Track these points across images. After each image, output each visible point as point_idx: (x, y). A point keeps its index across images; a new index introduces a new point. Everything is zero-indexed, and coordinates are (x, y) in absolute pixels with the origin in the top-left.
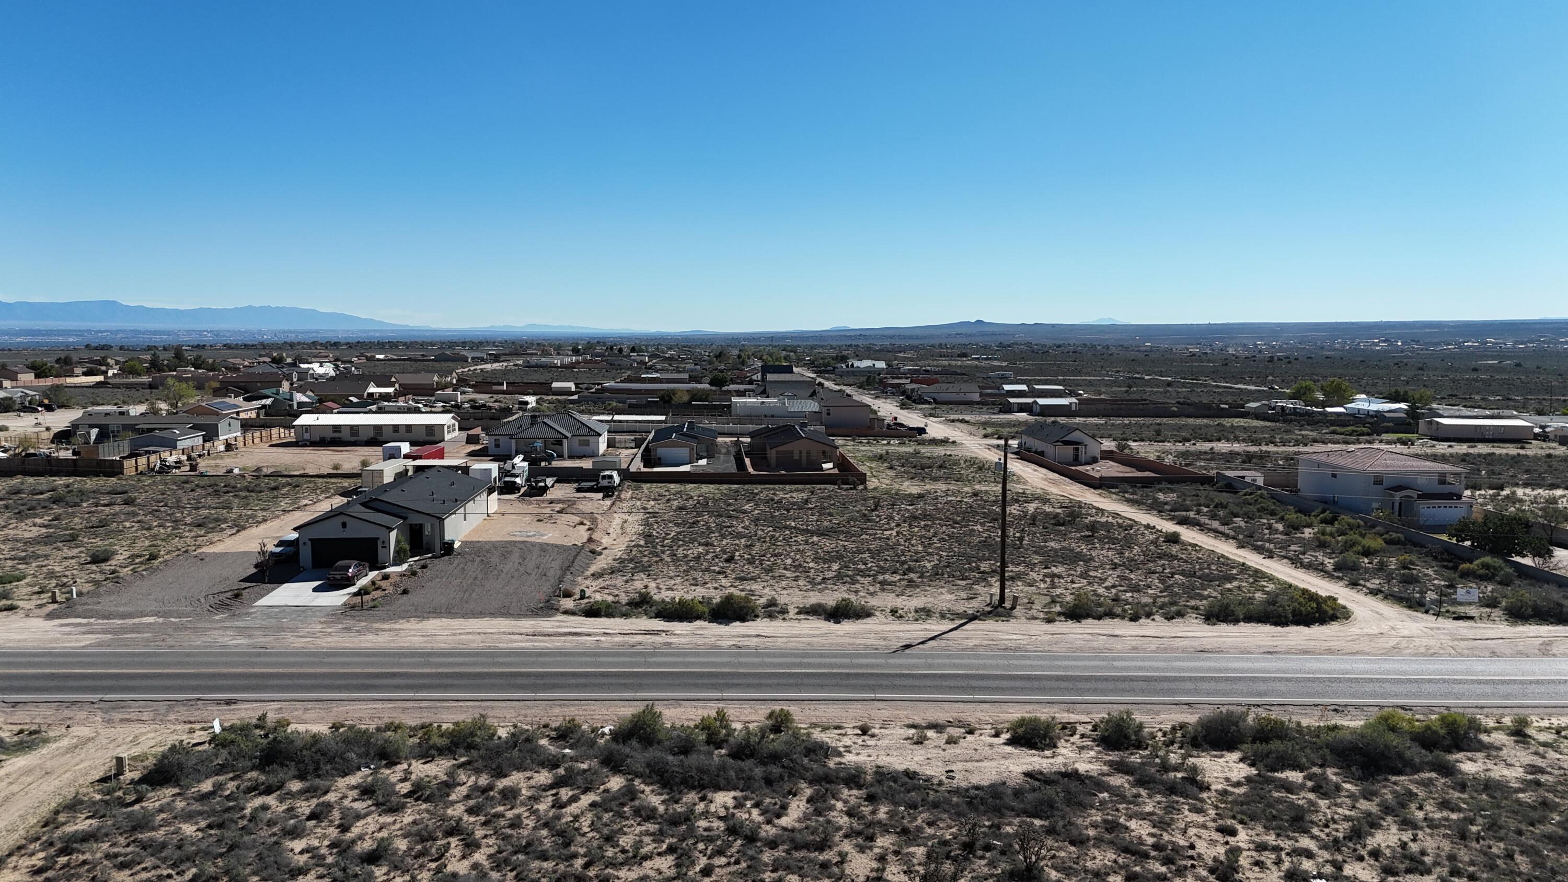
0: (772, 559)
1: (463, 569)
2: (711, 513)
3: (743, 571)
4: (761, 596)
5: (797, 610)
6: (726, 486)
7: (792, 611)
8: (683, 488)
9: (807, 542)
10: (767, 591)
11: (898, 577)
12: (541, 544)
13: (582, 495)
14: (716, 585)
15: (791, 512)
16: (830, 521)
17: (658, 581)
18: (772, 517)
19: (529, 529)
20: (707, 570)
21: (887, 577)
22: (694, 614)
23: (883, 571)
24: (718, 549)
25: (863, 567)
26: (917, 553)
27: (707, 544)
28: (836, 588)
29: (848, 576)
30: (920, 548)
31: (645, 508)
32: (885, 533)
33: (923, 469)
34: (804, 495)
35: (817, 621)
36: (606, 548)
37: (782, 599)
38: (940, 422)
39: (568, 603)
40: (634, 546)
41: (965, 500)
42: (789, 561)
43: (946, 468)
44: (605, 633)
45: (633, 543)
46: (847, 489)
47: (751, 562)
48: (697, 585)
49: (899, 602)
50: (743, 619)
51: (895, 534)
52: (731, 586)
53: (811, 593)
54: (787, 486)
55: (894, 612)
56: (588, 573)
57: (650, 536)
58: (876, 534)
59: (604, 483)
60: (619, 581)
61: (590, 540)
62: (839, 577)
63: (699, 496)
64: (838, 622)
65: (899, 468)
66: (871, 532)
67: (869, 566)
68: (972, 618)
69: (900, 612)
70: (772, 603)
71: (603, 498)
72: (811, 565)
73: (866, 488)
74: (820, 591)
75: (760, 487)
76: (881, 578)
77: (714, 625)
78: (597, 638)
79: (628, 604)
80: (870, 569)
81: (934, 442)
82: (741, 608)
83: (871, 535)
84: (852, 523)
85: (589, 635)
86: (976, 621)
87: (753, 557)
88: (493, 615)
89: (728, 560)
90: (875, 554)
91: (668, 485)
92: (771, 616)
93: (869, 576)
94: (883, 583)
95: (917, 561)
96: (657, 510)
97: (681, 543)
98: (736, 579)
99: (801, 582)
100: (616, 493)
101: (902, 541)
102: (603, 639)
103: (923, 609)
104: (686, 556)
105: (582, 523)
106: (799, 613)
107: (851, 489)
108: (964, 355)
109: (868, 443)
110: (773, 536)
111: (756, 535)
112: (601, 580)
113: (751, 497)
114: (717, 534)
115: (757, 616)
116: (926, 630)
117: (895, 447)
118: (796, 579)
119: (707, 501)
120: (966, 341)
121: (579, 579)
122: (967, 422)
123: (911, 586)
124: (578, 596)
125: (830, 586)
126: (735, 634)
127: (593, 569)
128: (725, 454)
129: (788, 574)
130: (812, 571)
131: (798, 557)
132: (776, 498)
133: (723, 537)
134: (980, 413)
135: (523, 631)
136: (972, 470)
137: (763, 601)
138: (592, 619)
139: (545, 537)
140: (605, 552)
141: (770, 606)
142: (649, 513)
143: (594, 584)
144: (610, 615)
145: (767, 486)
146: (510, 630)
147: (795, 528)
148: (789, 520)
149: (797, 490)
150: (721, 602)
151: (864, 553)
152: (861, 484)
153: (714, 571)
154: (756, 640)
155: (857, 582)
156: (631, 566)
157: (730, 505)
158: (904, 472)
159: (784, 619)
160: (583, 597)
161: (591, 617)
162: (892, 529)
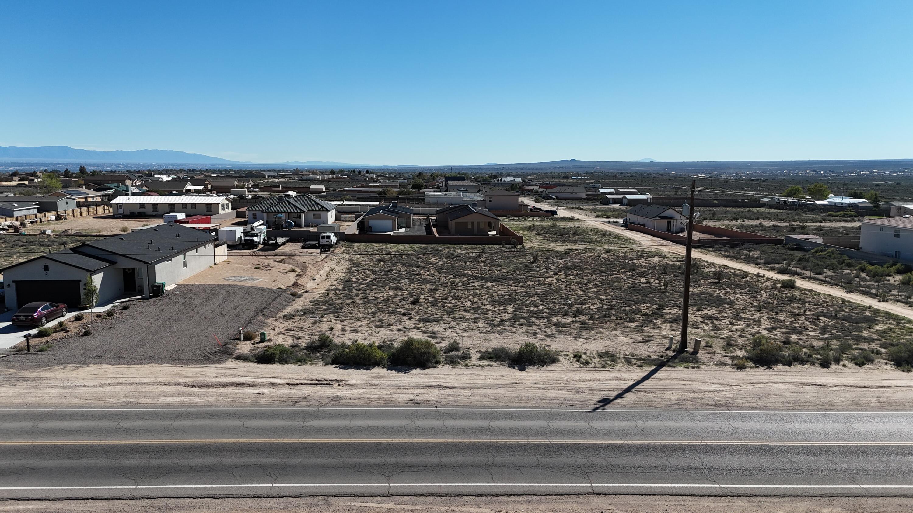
0: (453, 302)
1: (162, 310)
2: (403, 265)
3: (426, 313)
4: (442, 339)
5: (479, 355)
6: (417, 246)
7: (475, 357)
8: (384, 247)
9: (482, 287)
10: (448, 333)
11: (570, 319)
12: (248, 288)
13: (305, 250)
14: (400, 327)
15: (468, 264)
16: (500, 270)
17: (345, 323)
18: (453, 267)
19: (245, 274)
20: (394, 312)
21: (560, 319)
22: (373, 361)
23: (554, 313)
24: (407, 293)
25: (536, 309)
26: (579, 296)
27: (396, 288)
28: (514, 329)
29: (523, 318)
30: (581, 293)
31: (351, 260)
32: (547, 280)
33: (562, 235)
34: (477, 252)
35: (500, 368)
36: (307, 292)
37: (464, 343)
38: (563, 209)
39: (245, 347)
40: (332, 290)
41: (602, 256)
42: (468, 304)
43: (578, 234)
44: (272, 384)
45: (333, 287)
46: (509, 248)
47: (434, 304)
48: (381, 327)
49: (579, 345)
50: (423, 366)
51: (555, 281)
52: (414, 328)
53: (492, 336)
54: (464, 246)
55: (578, 357)
56: (281, 314)
57: (349, 281)
58: (539, 281)
59: (323, 241)
60: (307, 322)
61: (295, 284)
62: (515, 318)
63: (396, 252)
64: (522, 369)
65: (545, 235)
66: (534, 279)
67: (541, 308)
68: (660, 365)
69: (584, 356)
70: (454, 347)
71: (320, 253)
72: (489, 307)
73: (523, 247)
74: (500, 333)
75: (443, 246)
76: (554, 320)
77: (393, 373)
78: (261, 390)
79: (307, 348)
80: (542, 311)
81: (564, 219)
82: (422, 354)
83: (535, 281)
84: (518, 272)
85: (253, 386)
86: (665, 368)
87: (436, 300)
88: (160, 360)
89: (413, 303)
90: (543, 297)
91: (374, 244)
92: (452, 362)
93: (543, 318)
94: (558, 325)
95: (582, 304)
96: (360, 261)
97: (374, 287)
98: (420, 320)
99: (481, 324)
100: (331, 250)
101: (563, 286)
102: (266, 391)
103: (606, 354)
104: (376, 298)
105: (293, 271)
106: (481, 358)
107: (512, 248)
108: (567, 177)
109: (519, 219)
110: (453, 282)
111: (439, 281)
112: (290, 322)
113: (436, 253)
114: (406, 280)
115: (438, 362)
116: (617, 379)
117: (537, 222)
118: (476, 321)
119: (401, 255)
120: (566, 171)
121: (270, 321)
122: (582, 209)
123: (586, 329)
124: (258, 339)
125: (508, 328)
126: (414, 384)
127: (289, 310)
128: (418, 225)
129: (468, 315)
130: (490, 312)
131: (476, 300)
132: (455, 254)
133: (412, 282)
134: (588, 205)
135: (182, 380)
136: (597, 236)
137: (444, 344)
138: (265, 366)
139: (255, 282)
140: (306, 295)
141: (452, 351)
142: (353, 264)
143: (282, 326)
144: (283, 361)
145: (449, 245)
146: (167, 380)
147: (471, 275)
148: (467, 269)
149: (471, 249)
150: (401, 347)
151: (533, 296)
152: (520, 244)
153: (400, 313)
154: (436, 392)
155: (533, 324)
156: (324, 307)
157: (419, 258)
158: (549, 237)
159: (466, 366)
160: (262, 341)
161: (262, 363)
162: (551, 277)
